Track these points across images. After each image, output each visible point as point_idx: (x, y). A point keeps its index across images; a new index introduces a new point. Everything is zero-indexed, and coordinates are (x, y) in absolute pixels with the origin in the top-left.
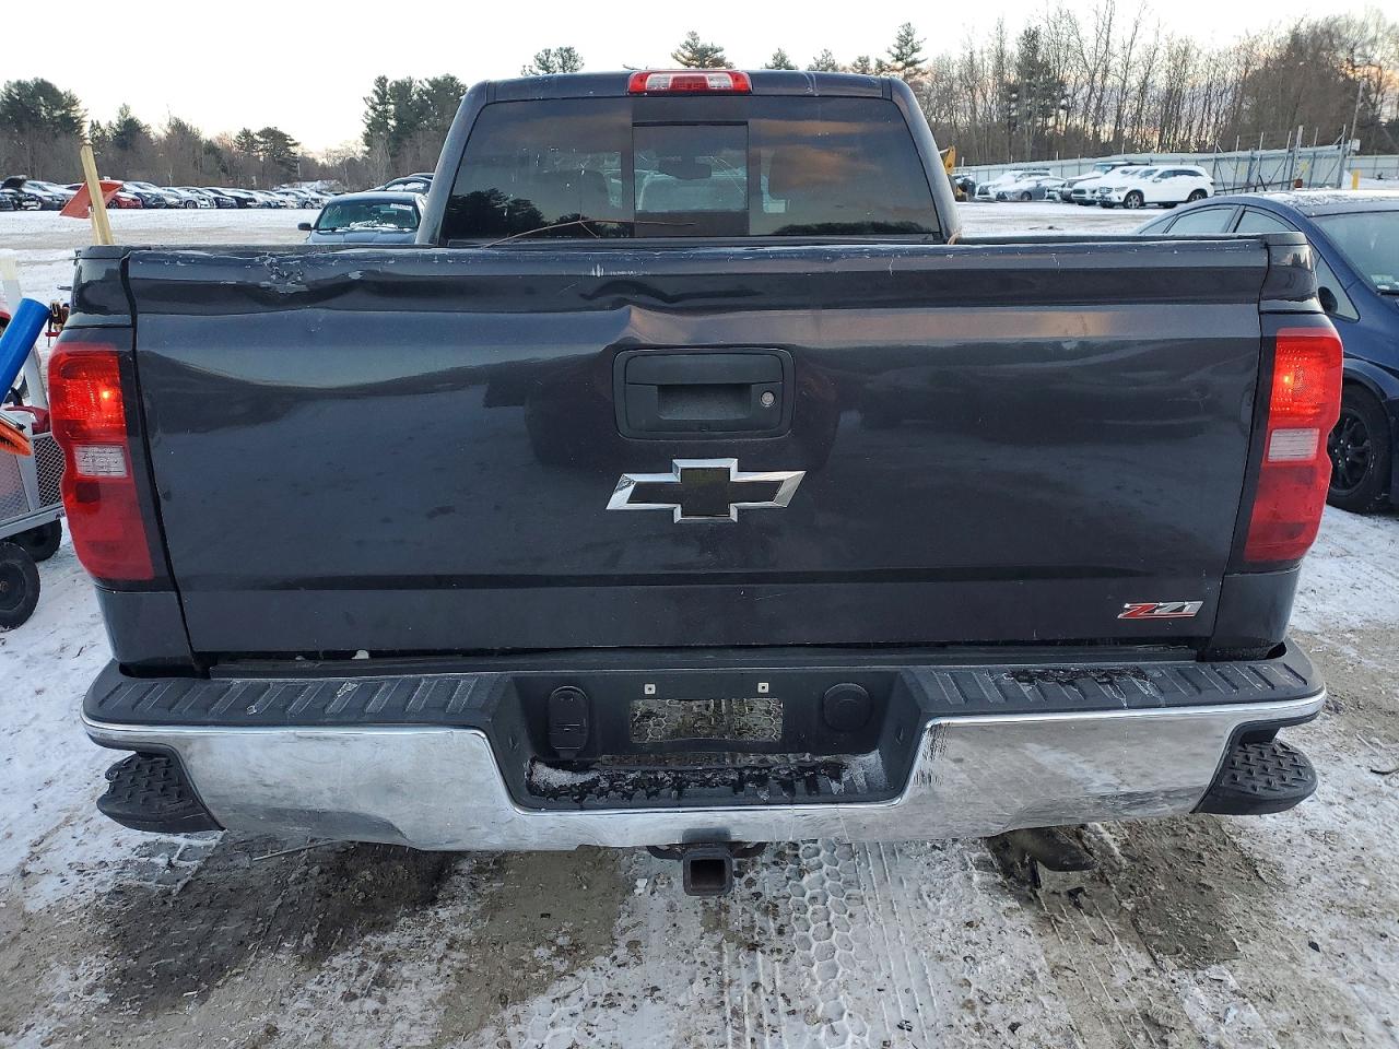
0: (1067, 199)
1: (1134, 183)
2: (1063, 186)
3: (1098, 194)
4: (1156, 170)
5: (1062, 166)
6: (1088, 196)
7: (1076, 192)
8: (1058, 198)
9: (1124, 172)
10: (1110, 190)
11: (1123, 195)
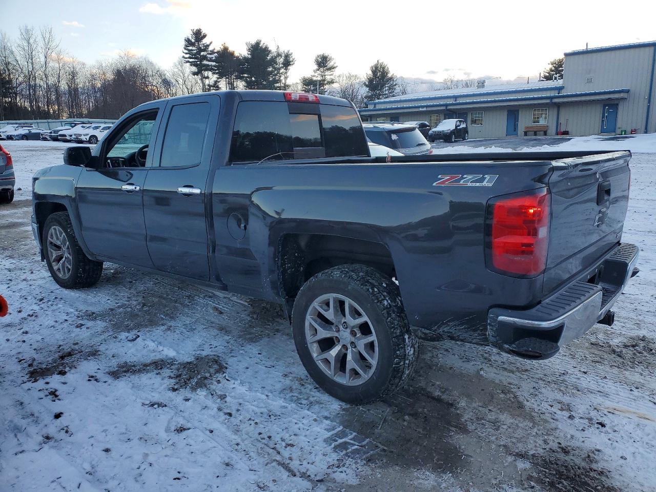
0: (55, 139)
1: (92, 132)
2: (51, 133)
3: (74, 137)
4: (100, 126)
5: (38, 123)
6: (68, 138)
7: (60, 135)
8: (49, 139)
9: (83, 127)
10: (80, 135)
11: (88, 137)
